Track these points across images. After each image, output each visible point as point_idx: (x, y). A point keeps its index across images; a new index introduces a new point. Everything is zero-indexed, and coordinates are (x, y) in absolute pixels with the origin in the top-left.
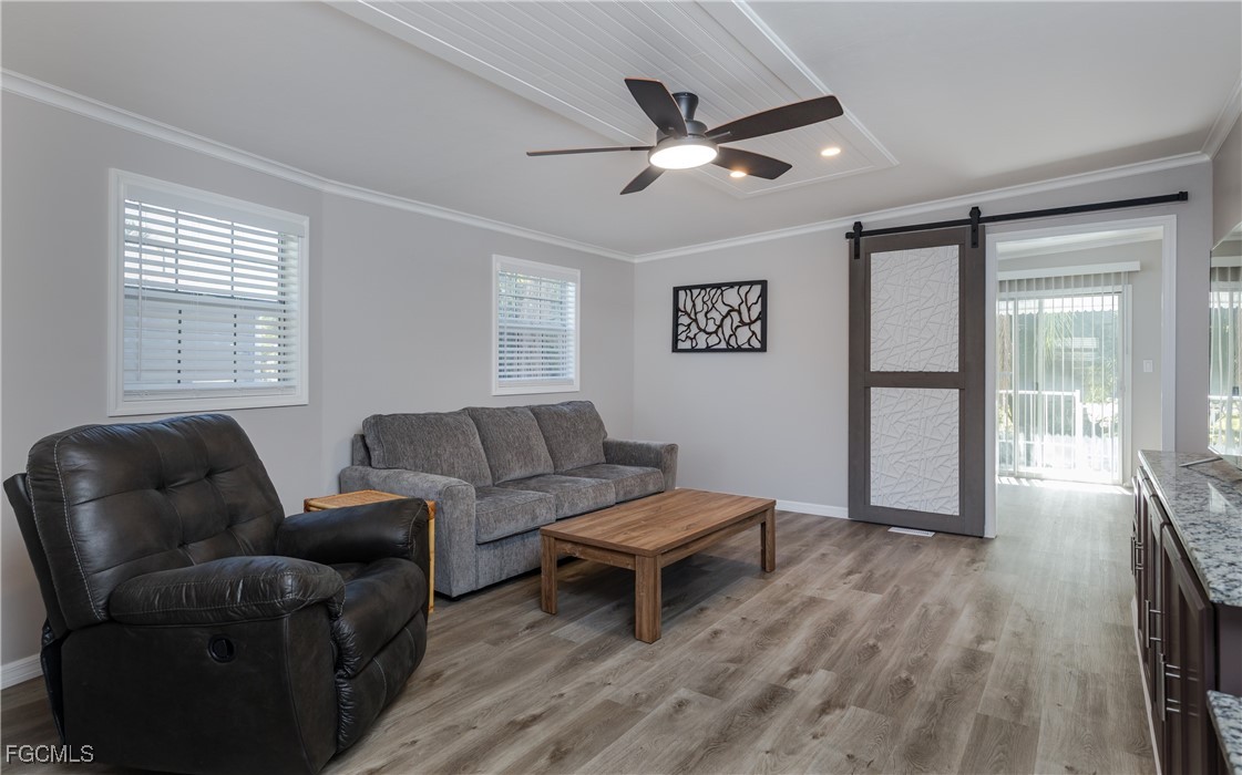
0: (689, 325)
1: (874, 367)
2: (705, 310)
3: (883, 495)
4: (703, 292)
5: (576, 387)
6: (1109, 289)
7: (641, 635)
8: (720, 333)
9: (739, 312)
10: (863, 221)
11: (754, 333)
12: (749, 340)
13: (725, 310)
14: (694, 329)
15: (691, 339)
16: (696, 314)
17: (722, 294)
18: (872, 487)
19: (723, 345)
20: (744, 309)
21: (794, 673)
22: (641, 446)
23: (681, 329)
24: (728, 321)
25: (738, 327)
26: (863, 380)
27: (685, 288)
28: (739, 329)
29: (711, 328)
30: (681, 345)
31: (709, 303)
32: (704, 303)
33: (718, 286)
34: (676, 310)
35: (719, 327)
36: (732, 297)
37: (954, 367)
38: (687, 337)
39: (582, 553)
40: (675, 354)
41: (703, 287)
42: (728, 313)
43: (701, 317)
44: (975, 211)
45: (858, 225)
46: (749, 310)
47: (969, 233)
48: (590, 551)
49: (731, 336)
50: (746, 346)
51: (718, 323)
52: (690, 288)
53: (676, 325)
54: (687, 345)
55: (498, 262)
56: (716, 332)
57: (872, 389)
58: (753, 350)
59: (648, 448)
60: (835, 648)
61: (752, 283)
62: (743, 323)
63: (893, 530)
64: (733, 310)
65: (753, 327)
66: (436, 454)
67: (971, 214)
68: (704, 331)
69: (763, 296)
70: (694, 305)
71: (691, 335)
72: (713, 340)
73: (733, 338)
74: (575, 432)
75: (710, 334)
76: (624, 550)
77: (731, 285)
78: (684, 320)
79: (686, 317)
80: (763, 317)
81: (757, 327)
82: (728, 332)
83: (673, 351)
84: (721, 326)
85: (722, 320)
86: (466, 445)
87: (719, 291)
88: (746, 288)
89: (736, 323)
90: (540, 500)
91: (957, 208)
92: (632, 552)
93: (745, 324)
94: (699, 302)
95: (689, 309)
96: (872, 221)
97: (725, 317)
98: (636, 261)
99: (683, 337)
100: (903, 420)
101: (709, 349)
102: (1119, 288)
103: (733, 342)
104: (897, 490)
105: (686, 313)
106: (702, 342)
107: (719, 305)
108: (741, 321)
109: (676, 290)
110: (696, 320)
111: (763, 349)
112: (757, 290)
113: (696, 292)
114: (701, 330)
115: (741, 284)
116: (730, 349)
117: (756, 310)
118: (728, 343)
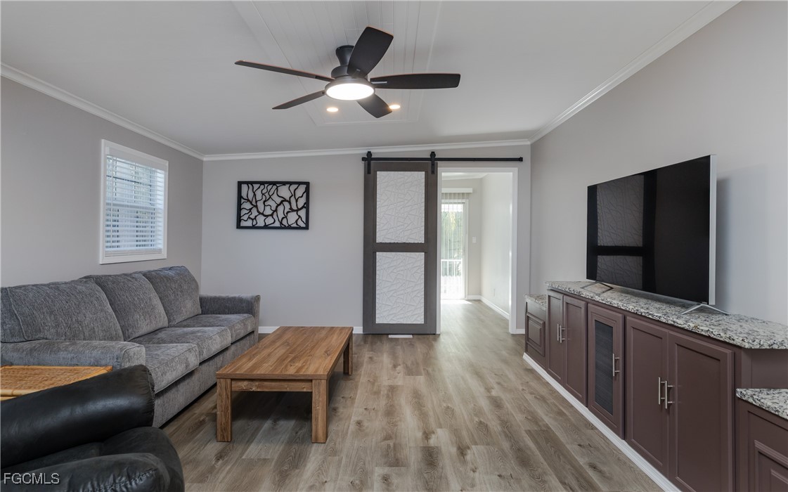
0: (250, 210)
1: (379, 240)
2: (264, 199)
3: (384, 316)
4: (262, 187)
5: (164, 255)
6: (460, 201)
7: (316, 438)
8: (275, 216)
9: (290, 202)
10: (372, 151)
11: (300, 217)
12: (296, 221)
13: (279, 200)
14: (255, 212)
15: (253, 220)
16: (256, 202)
17: (277, 189)
18: (377, 312)
19: (277, 224)
20: (293, 200)
21: (427, 435)
22: (234, 299)
23: (243, 212)
24: (281, 209)
25: (288, 212)
26: (372, 248)
27: (247, 183)
28: (289, 214)
29: (268, 212)
30: (243, 224)
31: (267, 194)
32: (263, 194)
33: (274, 183)
34: (240, 197)
35: (274, 211)
36: (285, 192)
37: (422, 240)
38: (249, 218)
39: (258, 387)
40: (238, 230)
41: (262, 183)
42: (282, 202)
43: (260, 205)
44: (433, 154)
45: (369, 154)
46: (297, 201)
47: (429, 165)
48: (266, 383)
49: (283, 218)
50: (295, 225)
51: (274, 208)
52: (252, 183)
53: (239, 209)
54: (249, 223)
55: (106, 146)
56: (272, 215)
57: (377, 253)
58: (300, 228)
59: (241, 300)
60: (431, 413)
61: (299, 183)
62: (292, 210)
63: (390, 336)
64: (285, 200)
65: (300, 213)
66: (77, 321)
67: (431, 155)
68: (263, 214)
69: (307, 191)
70: (255, 195)
71: (252, 216)
72: (269, 221)
73: (285, 220)
74: (182, 292)
75: (267, 216)
76: (302, 378)
77: (284, 183)
78: (247, 206)
79: (248, 203)
80: (306, 206)
81: (303, 213)
82: (281, 215)
83: (237, 228)
84: (276, 210)
85: (277, 207)
86: (102, 310)
87: (275, 187)
88: (295, 186)
89: (287, 209)
90: (189, 350)
91: (422, 151)
92: (310, 378)
93: (293, 211)
94: (259, 194)
95: (250, 198)
96: (378, 152)
97: (278, 205)
98: (205, 159)
99: (245, 217)
100: (395, 271)
101: (266, 227)
102: (464, 201)
103: (284, 222)
104: (391, 313)
105: (248, 200)
106: (261, 221)
107: (275, 197)
108: (291, 208)
109: (240, 184)
110: (256, 206)
111: (307, 228)
112: (302, 189)
113: (256, 186)
114: (260, 213)
115: (291, 183)
116: (282, 227)
117: (302, 202)
118: (281, 223)
